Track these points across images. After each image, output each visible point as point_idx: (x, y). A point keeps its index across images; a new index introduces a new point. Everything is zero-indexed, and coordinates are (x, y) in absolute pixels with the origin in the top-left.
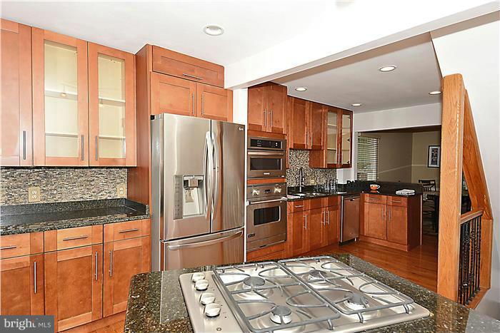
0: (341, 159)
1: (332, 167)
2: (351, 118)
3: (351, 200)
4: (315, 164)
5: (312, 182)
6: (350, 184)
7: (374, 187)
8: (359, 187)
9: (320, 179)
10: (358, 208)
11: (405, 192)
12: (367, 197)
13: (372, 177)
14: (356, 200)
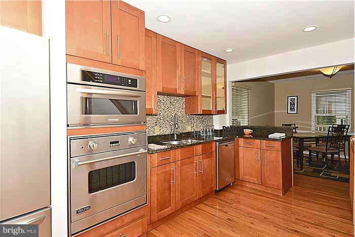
0: (216, 105)
1: (208, 114)
2: (225, 67)
3: (226, 146)
4: (191, 111)
5: (189, 129)
6: (225, 129)
7: (247, 131)
8: (233, 132)
9: (196, 125)
10: (233, 153)
11: (277, 135)
12: (241, 141)
13: (244, 123)
14: (231, 145)
